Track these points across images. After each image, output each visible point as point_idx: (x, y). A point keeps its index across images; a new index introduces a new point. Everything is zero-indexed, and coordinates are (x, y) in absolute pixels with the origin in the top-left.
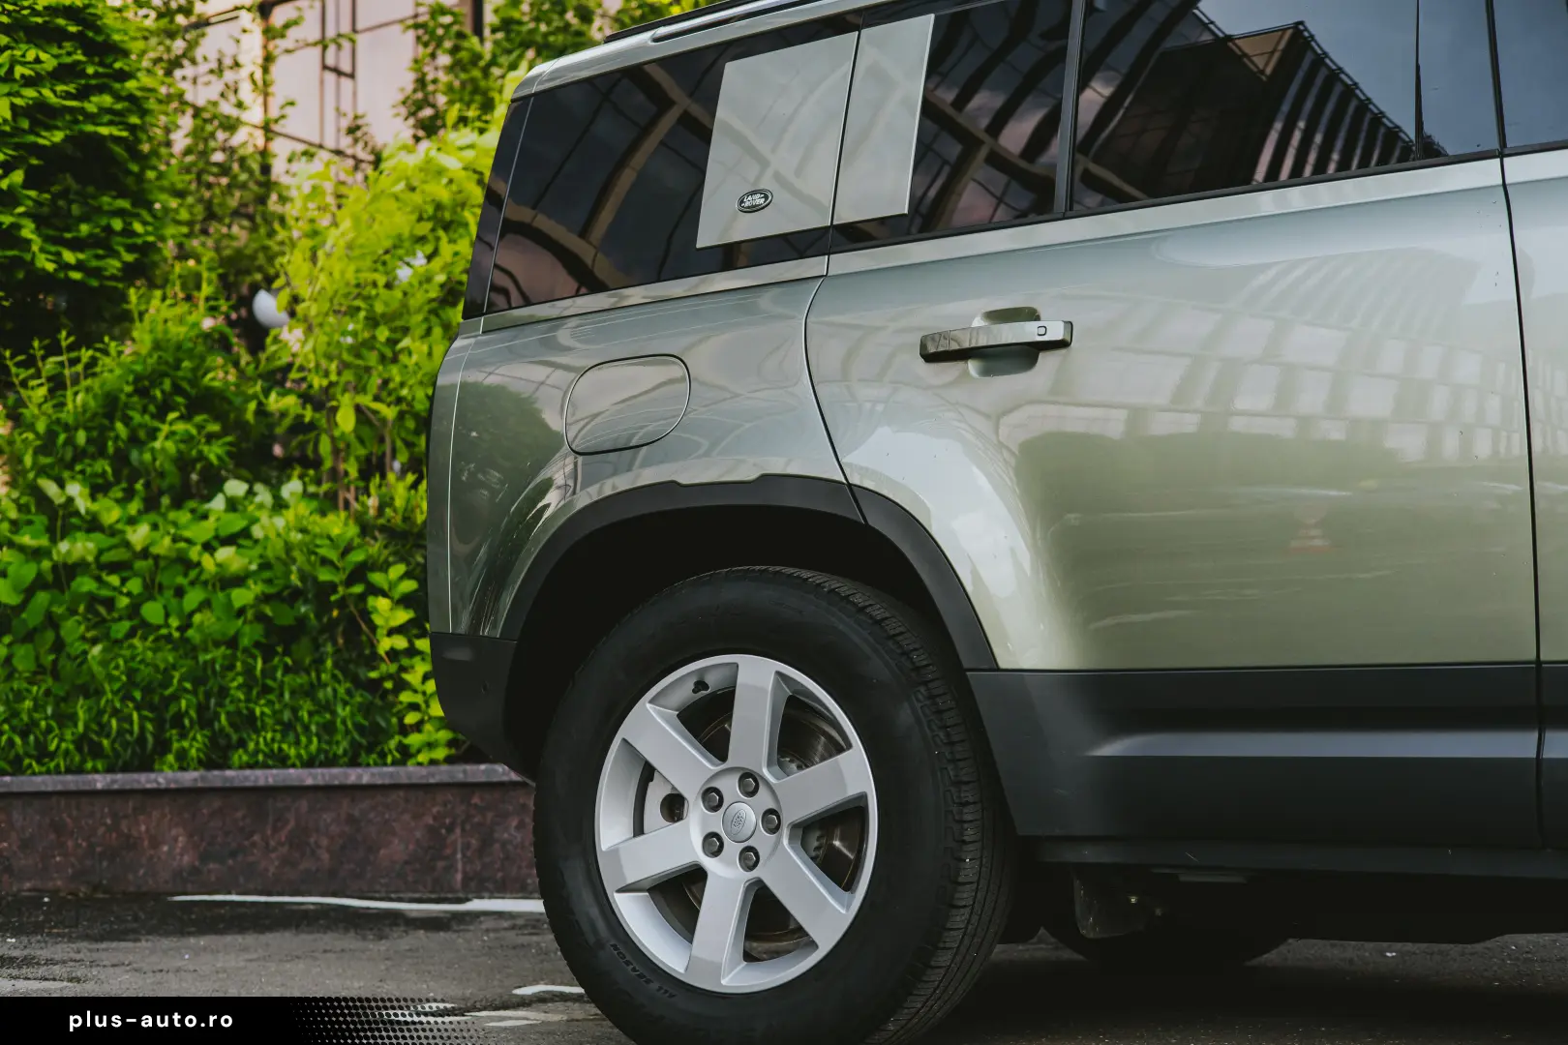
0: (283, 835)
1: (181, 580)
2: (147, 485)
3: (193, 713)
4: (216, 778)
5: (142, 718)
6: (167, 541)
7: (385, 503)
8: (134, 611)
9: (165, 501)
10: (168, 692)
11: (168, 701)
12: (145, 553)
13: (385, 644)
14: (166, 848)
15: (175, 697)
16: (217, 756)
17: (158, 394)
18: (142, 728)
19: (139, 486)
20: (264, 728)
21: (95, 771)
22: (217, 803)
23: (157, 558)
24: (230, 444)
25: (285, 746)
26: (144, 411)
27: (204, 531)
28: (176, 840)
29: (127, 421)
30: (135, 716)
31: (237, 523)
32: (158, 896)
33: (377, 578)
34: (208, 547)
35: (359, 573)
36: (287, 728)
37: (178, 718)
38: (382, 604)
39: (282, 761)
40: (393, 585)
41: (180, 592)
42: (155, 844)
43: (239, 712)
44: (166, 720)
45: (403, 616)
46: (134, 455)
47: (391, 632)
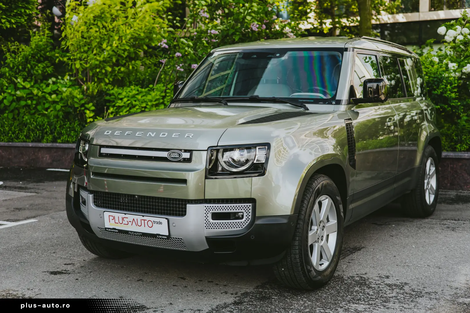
0: (69, 157)
1: (44, 101)
2: (35, 77)
3: (49, 132)
4: (55, 145)
5: (39, 133)
6: (40, 93)
7: (88, 89)
8: (35, 108)
9: (39, 81)
10: (44, 127)
11: (44, 130)
12: (37, 95)
13: (88, 120)
14: (45, 159)
15: (46, 128)
16: (54, 140)
17: (37, 57)
18: (39, 134)
19: (33, 78)
20: (64, 135)
21: (29, 142)
22: (55, 150)
23: (39, 97)
24: (53, 68)
25: (68, 139)
26: (34, 61)
27: (48, 90)
28: (47, 157)
29: (30, 63)
30: (38, 132)
31: (55, 88)
32: (44, 169)
33: (87, 106)
34: (50, 94)
35: (83, 105)
36: (69, 135)
37: (46, 133)
38: (88, 112)
39: (68, 142)
40: (90, 107)
41: (44, 104)
42: (43, 158)
43: (58, 132)
44: (44, 133)
45: (92, 115)
46: (32, 71)
47: (90, 118)
